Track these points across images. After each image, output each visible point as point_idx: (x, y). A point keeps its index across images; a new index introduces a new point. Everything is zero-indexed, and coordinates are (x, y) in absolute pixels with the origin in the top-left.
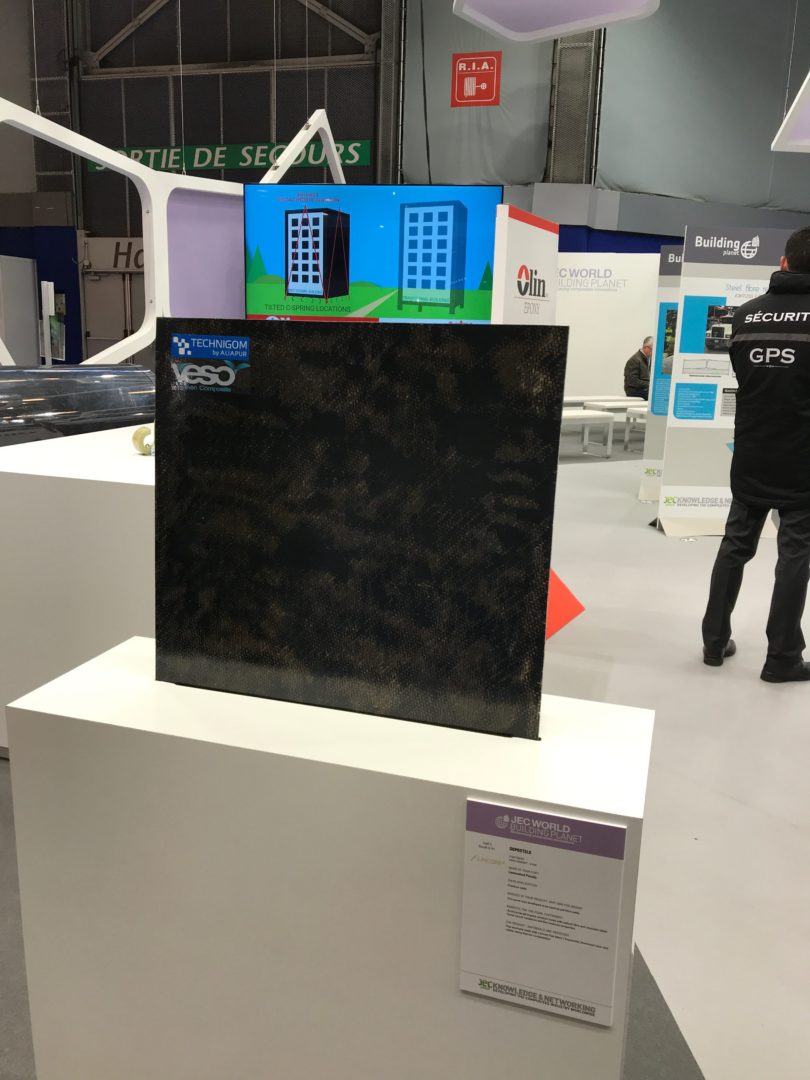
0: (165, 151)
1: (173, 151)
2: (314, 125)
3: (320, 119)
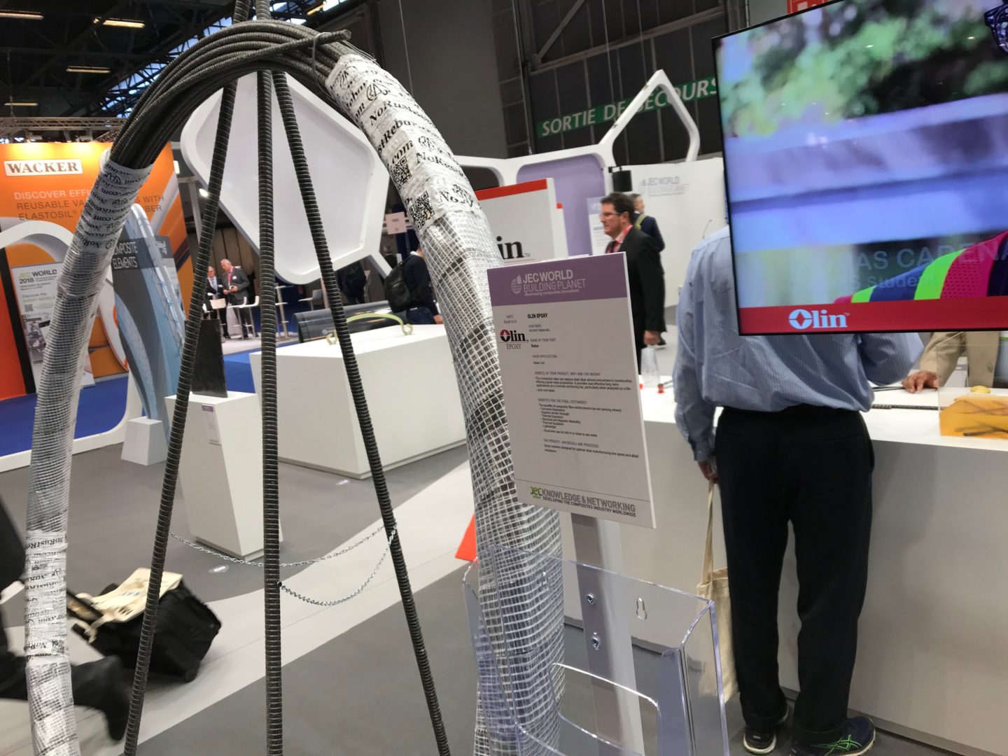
1: (590, 112)
2: (652, 84)
3: (659, 78)
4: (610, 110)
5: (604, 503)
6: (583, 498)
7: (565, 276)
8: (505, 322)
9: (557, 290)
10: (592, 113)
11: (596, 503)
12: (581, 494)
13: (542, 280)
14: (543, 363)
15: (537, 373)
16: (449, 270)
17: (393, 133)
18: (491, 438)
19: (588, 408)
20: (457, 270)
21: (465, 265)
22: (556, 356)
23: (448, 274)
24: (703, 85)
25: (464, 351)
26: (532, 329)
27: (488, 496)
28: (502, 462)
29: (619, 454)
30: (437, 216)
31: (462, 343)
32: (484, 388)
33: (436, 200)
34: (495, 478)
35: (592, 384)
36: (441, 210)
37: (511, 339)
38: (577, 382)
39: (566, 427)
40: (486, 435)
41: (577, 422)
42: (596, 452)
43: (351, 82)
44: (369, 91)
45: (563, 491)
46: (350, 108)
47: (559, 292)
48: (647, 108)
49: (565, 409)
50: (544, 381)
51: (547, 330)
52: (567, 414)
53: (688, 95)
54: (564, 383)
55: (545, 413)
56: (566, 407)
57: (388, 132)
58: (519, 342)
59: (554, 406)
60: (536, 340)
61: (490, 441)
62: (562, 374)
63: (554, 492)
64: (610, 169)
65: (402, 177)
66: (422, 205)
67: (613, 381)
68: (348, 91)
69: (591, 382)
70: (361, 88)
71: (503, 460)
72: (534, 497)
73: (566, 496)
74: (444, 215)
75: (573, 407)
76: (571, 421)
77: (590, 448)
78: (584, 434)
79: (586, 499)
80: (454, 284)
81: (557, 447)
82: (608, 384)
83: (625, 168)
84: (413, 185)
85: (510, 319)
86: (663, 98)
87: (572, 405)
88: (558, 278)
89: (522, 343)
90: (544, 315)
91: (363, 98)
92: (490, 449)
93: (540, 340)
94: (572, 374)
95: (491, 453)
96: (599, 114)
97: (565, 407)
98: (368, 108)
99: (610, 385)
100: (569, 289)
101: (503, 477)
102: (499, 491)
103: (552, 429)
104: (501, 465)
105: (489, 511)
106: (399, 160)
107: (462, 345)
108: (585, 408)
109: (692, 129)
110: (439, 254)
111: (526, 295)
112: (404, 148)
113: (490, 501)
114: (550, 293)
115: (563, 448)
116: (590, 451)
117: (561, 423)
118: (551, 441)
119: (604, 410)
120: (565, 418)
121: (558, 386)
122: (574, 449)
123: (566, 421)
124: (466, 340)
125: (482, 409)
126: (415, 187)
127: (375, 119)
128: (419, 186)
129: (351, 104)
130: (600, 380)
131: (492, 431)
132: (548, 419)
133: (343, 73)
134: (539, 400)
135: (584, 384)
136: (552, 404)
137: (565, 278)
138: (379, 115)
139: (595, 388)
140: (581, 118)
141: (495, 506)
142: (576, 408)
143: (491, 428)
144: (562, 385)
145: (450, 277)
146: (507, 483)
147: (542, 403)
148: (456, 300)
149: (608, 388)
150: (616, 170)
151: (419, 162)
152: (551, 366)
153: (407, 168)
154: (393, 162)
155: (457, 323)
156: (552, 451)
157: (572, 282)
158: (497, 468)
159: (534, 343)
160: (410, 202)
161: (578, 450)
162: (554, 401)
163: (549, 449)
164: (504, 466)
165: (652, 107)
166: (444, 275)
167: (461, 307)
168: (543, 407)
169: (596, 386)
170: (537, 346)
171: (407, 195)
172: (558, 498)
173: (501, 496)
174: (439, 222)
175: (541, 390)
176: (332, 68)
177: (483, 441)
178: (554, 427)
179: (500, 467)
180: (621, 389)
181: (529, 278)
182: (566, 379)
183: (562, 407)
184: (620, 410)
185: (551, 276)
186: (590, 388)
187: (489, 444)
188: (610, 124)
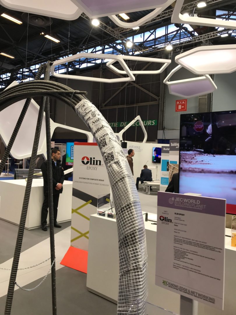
0: (115, 123)
1: (116, 123)
2: (136, 119)
3: (138, 118)
4: (122, 124)
5: (199, 295)
6: (189, 290)
7: (196, 202)
8: (163, 213)
9: (191, 206)
10: (117, 124)
11: (195, 294)
12: (188, 289)
13: (185, 201)
14: (179, 233)
15: (175, 236)
16: (119, 180)
17: (101, 129)
18: (130, 249)
19: (198, 255)
20: (122, 181)
21: (125, 180)
22: (186, 232)
23: (118, 182)
24: (150, 122)
25: (122, 212)
26: (176, 218)
27: (127, 272)
28: (134, 259)
29: (210, 277)
30: (116, 161)
31: (121, 209)
32: (129, 228)
33: (116, 156)
34: (131, 265)
35: (202, 246)
36: (118, 159)
37: (164, 220)
38: (194, 244)
39: (185, 260)
40: (129, 247)
41: (191, 259)
42: (199, 273)
43: (86, 109)
44: (93, 114)
45: (179, 285)
46: (84, 117)
47: (192, 208)
48: (133, 125)
49: (187, 253)
50: (178, 240)
51: (184, 221)
52: (187, 255)
53: (145, 124)
54: (188, 243)
55: (176, 252)
56: (188, 252)
57: (99, 128)
58: (168, 222)
59: (181, 251)
60: (177, 223)
61: (130, 250)
62: (188, 239)
63: (174, 285)
64: (121, 141)
65: (103, 145)
66: (110, 156)
67: (212, 247)
68: (84, 111)
69: (201, 245)
70: (90, 111)
71: (135, 258)
72: (164, 285)
73: (180, 288)
74: (119, 161)
75: (190, 253)
76: (188, 258)
77: (196, 271)
78: (194, 265)
79: (190, 291)
80: (121, 186)
81: (179, 267)
82: (210, 248)
83: (125, 141)
84: (107, 148)
85: (165, 212)
86: (138, 123)
87: (190, 252)
88: (192, 202)
89: (170, 223)
90: (183, 215)
91: (90, 115)
92: (130, 253)
93: (179, 224)
94: (192, 240)
95: (130, 254)
96: (119, 124)
97: (186, 252)
98: (92, 119)
99: (211, 248)
100: (197, 207)
101: (134, 265)
102: (132, 270)
103: (178, 259)
104: (134, 260)
105: (126, 278)
106: (102, 139)
107: (121, 210)
108: (197, 255)
109: (145, 134)
110: (116, 174)
111: (176, 205)
112: (105, 135)
113: (127, 274)
114: (188, 207)
115: (182, 268)
116: (196, 272)
117: (184, 258)
118: (177, 264)
119: (206, 257)
120: (186, 256)
121: (184, 243)
122: (188, 270)
123: (186, 258)
124: (123, 208)
125: (128, 236)
126: (108, 149)
127: (94, 123)
128: (109, 149)
129: (85, 116)
130: (206, 246)
131: (131, 246)
132: (177, 255)
133: (83, 105)
134: (174, 247)
135: (198, 245)
136: (181, 250)
137: (196, 203)
138: (96, 122)
139: (203, 248)
140: (114, 124)
141: (130, 276)
142: (192, 254)
143: (131, 244)
144: (187, 243)
145: (119, 183)
146: (135, 268)
147: (175, 248)
148: (121, 192)
149: (210, 250)
150: (123, 141)
151: (110, 141)
152: (182, 235)
153: (105, 142)
154: (100, 139)
155: (120, 201)
156: (177, 268)
157: (199, 205)
158: (132, 261)
159: (176, 224)
160: (105, 154)
161: (190, 270)
162: (182, 249)
163: (175, 267)
164: (135, 260)
165: (134, 125)
166: (117, 182)
167: (122, 195)
168: (176, 250)
169: (203, 247)
170: (177, 226)
171: (104, 151)
172: (176, 288)
173: (133, 273)
174: (116, 163)
175: (176, 243)
176: (78, 102)
177: (127, 249)
178: (179, 259)
179: (133, 261)
180: (216, 251)
181: (178, 199)
182: (189, 241)
183: (185, 252)
184: (214, 260)
185: (189, 201)
186: (201, 247)
187: (130, 251)
188: (123, 128)
